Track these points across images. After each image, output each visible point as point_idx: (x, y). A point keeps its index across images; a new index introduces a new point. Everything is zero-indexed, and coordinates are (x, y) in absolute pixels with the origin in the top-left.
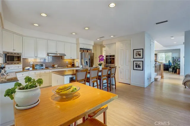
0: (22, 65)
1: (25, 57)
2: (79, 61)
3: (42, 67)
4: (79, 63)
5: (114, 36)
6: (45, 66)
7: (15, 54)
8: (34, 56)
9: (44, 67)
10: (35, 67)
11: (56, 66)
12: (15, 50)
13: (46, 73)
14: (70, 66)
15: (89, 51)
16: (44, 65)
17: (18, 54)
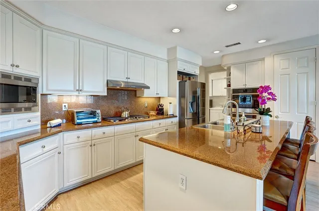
0: (39, 114)
1: (47, 89)
2: (175, 101)
3: (93, 118)
4: (175, 106)
5: (268, 40)
6: (100, 115)
7: (18, 78)
8: (72, 89)
9: (99, 119)
10: (76, 118)
11: (125, 114)
12: (17, 66)
13: (106, 135)
14: (153, 113)
15: (191, 78)
16: (99, 111)
17: (28, 80)
